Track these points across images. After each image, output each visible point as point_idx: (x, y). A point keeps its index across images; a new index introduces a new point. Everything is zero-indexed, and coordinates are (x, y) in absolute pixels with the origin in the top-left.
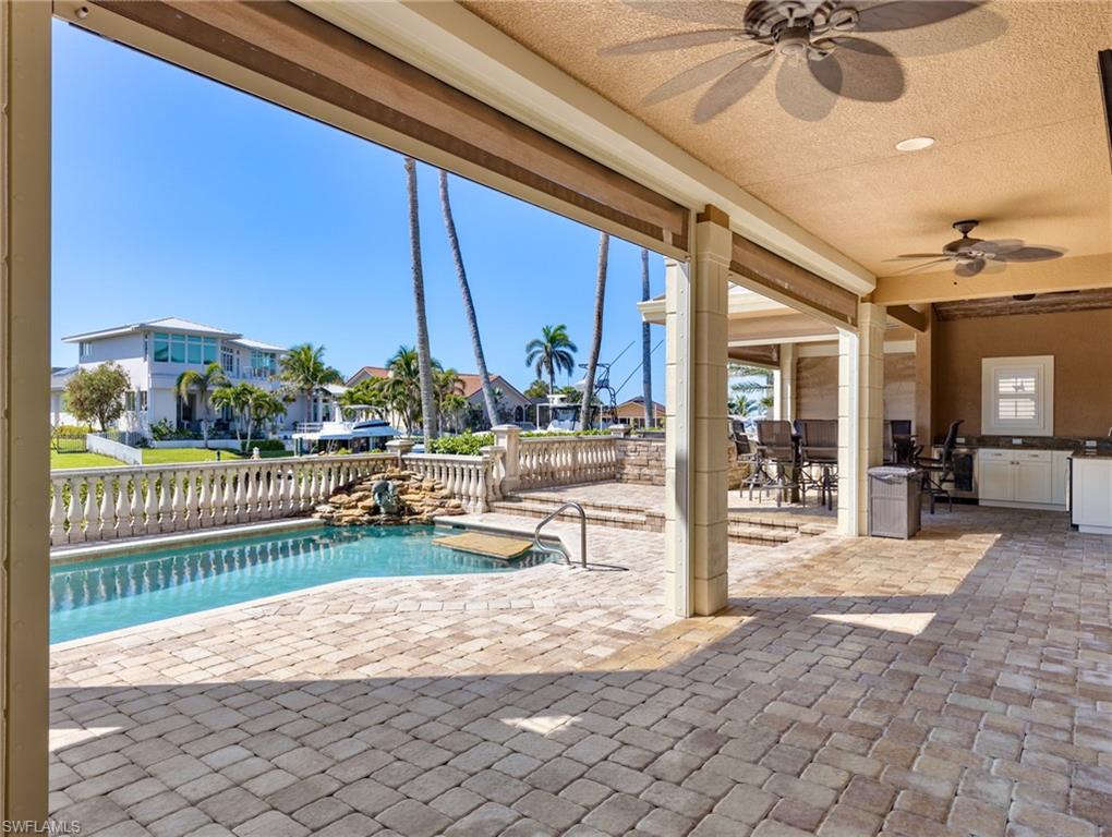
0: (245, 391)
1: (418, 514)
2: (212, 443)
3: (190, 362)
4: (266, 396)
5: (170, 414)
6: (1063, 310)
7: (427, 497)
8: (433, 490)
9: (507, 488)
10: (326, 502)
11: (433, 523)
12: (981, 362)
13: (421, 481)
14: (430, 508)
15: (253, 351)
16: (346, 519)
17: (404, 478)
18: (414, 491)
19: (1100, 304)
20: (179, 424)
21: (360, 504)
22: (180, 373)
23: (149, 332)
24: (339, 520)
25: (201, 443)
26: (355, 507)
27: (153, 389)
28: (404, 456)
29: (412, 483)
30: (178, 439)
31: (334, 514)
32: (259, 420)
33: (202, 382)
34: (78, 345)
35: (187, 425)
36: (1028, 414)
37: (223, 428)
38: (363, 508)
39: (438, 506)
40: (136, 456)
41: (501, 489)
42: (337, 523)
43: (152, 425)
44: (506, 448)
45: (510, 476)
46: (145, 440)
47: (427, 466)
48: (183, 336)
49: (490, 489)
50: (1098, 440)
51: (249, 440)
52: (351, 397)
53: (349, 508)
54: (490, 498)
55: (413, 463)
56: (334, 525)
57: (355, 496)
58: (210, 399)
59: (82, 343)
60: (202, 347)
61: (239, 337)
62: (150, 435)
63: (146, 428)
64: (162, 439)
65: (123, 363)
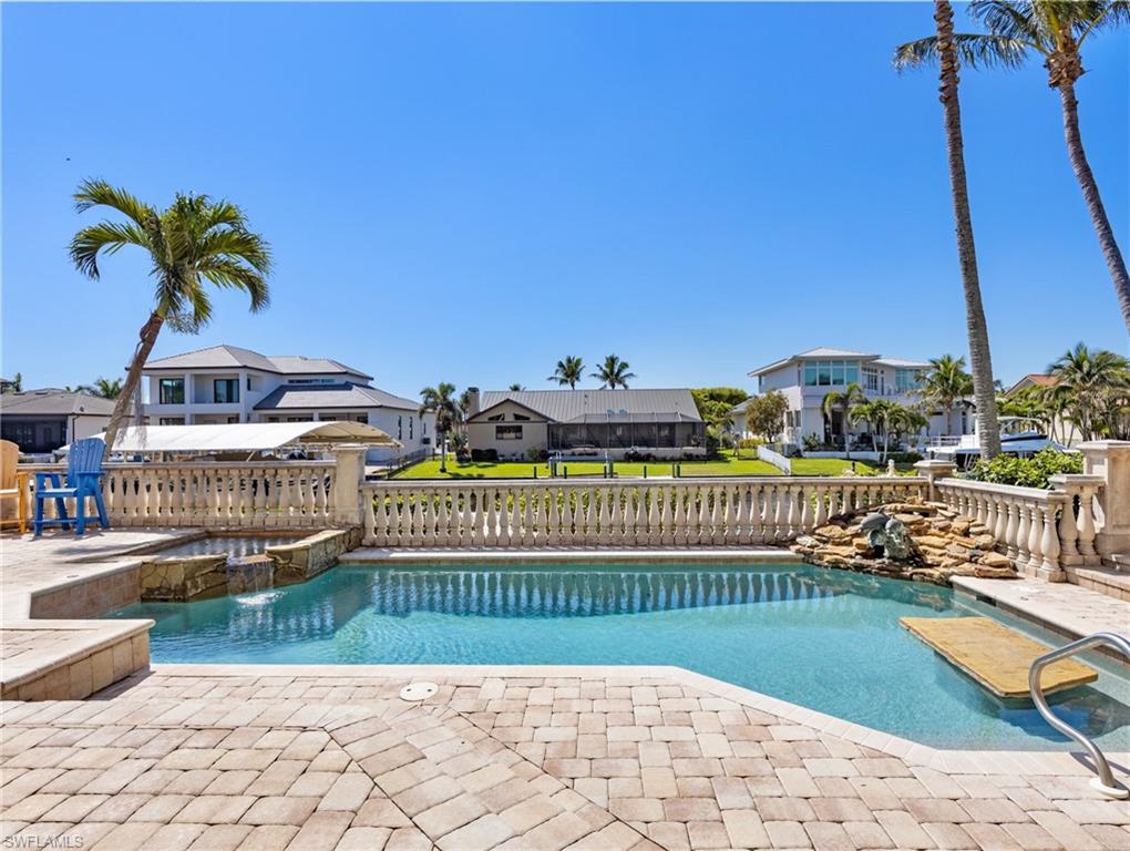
0: (881, 406)
1: (931, 566)
2: (853, 455)
3: (821, 384)
4: (901, 410)
5: (818, 429)
7: (954, 543)
8: (966, 533)
9: (1107, 547)
10: (812, 533)
11: (950, 585)
13: (952, 518)
14: (951, 561)
15: (898, 369)
16: (828, 558)
17: (925, 513)
18: (936, 531)
20: (827, 437)
21: (856, 541)
22: (825, 394)
23: (801, 361)
24: (821, 558)
25: (844, 454)
26: (849, 544)
27: (805, 409)
28: (936, 482)
29: (937, 521)
30: (826, 450)
31: (816, 551)
32: (898, 434)
33: (844, 400)
34: (757, 378)
35: (834, 438)
37: (865, 441)
38: (859, 546)
39: (964, 560)
40: (787, 463)
41: (1095, 547)
42: (817, 562)
43: (804, 439)
44: (1106, 480)
45: (1118, 526)
46: (799, 451)
47: (968, 499)
48: (829, 362)
49: (1070, 546)
51: (885, 453)
52: (1000, 408)
53: (839, 544)
54: (1068, 560)
55: (950, 492)
56: (812, 563)
57: (852, 529)
58: (849, 415)
59: (760, 376)
60: (845, 371)
61: (878, 357)
62: (802, 447)
63: (801, 441)
64: (811, 450)
65: (783, 390)
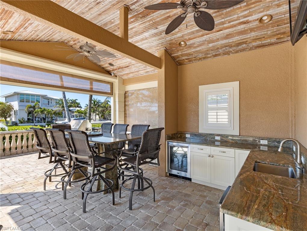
0: (45, 110)
2: (36, 124)
3: (26, 102)
5: (25, 116)
6: (244, 50)
12: (198, 88)
19: (268, 41)
22: (27, 105)
23: (18, 94)
25: (33, 124)
27: (19, 110)
33: (34, 107)
34: (5, 98)
36: (223, 120)
43: (19, 119)
46: (17, 124)
48: (29, 95)
50: (269, 139)
60: (35, 99)
62: (18, 122)
63: (18, 120)
64: (22, 123)
65: (11, 103)
